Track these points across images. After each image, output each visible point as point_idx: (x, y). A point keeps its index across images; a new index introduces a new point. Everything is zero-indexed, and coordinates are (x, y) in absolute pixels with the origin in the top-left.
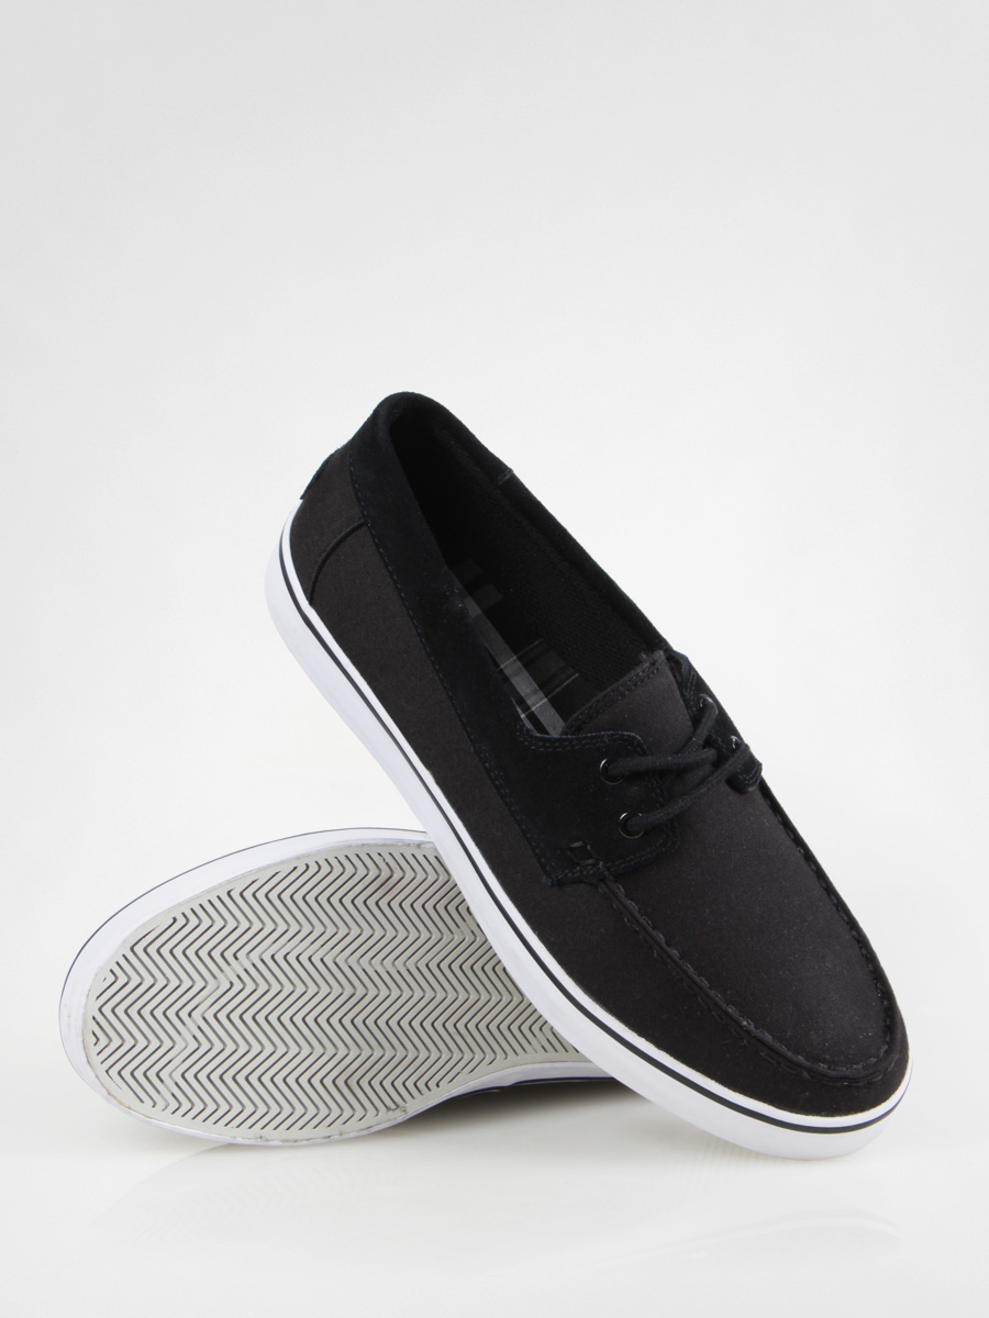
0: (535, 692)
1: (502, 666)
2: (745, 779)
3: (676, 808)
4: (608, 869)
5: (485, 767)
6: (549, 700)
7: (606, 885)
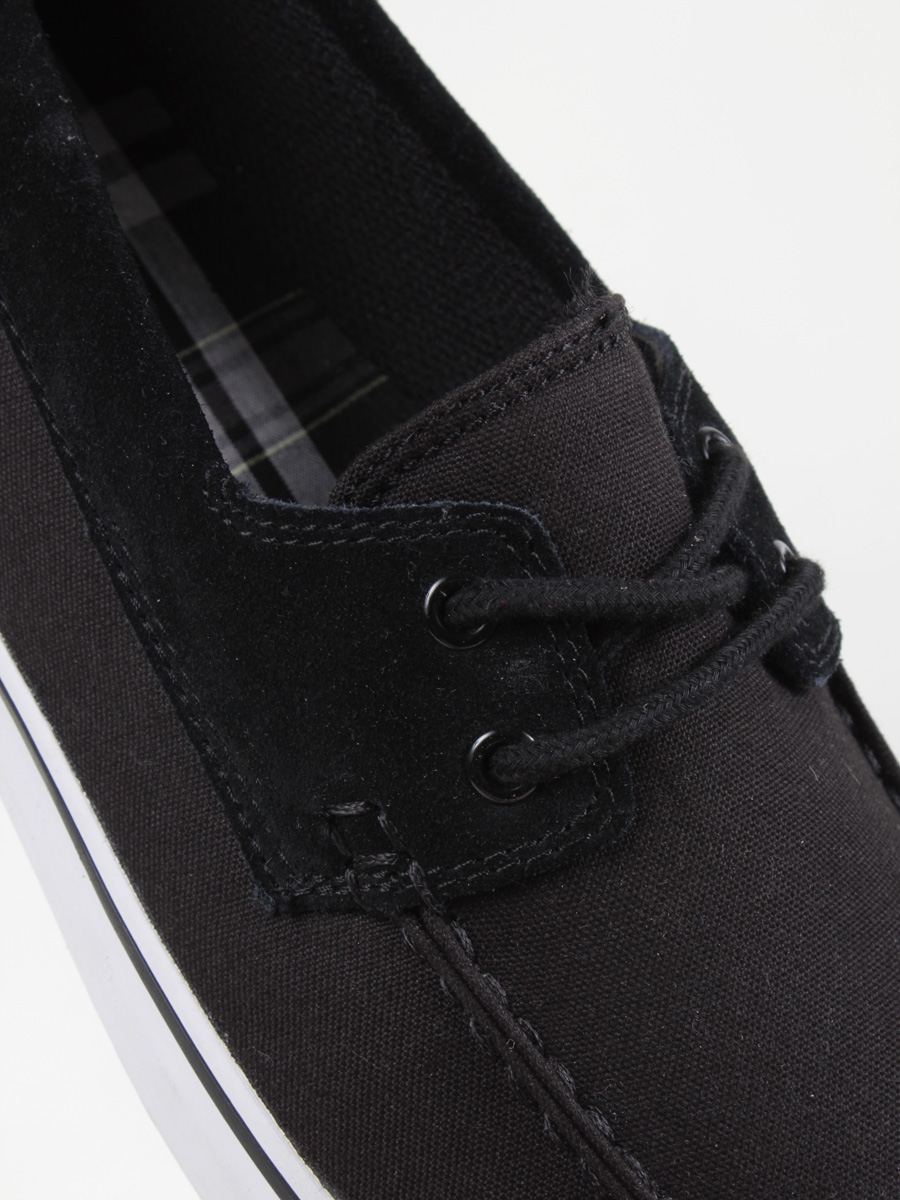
0: (276, 413)
1: (201, 344)
2: (809, 656)
3: (631, 725)
4: (432, 882)
5: (116, 581)
6: (312, 435)
7: (421, 922)
